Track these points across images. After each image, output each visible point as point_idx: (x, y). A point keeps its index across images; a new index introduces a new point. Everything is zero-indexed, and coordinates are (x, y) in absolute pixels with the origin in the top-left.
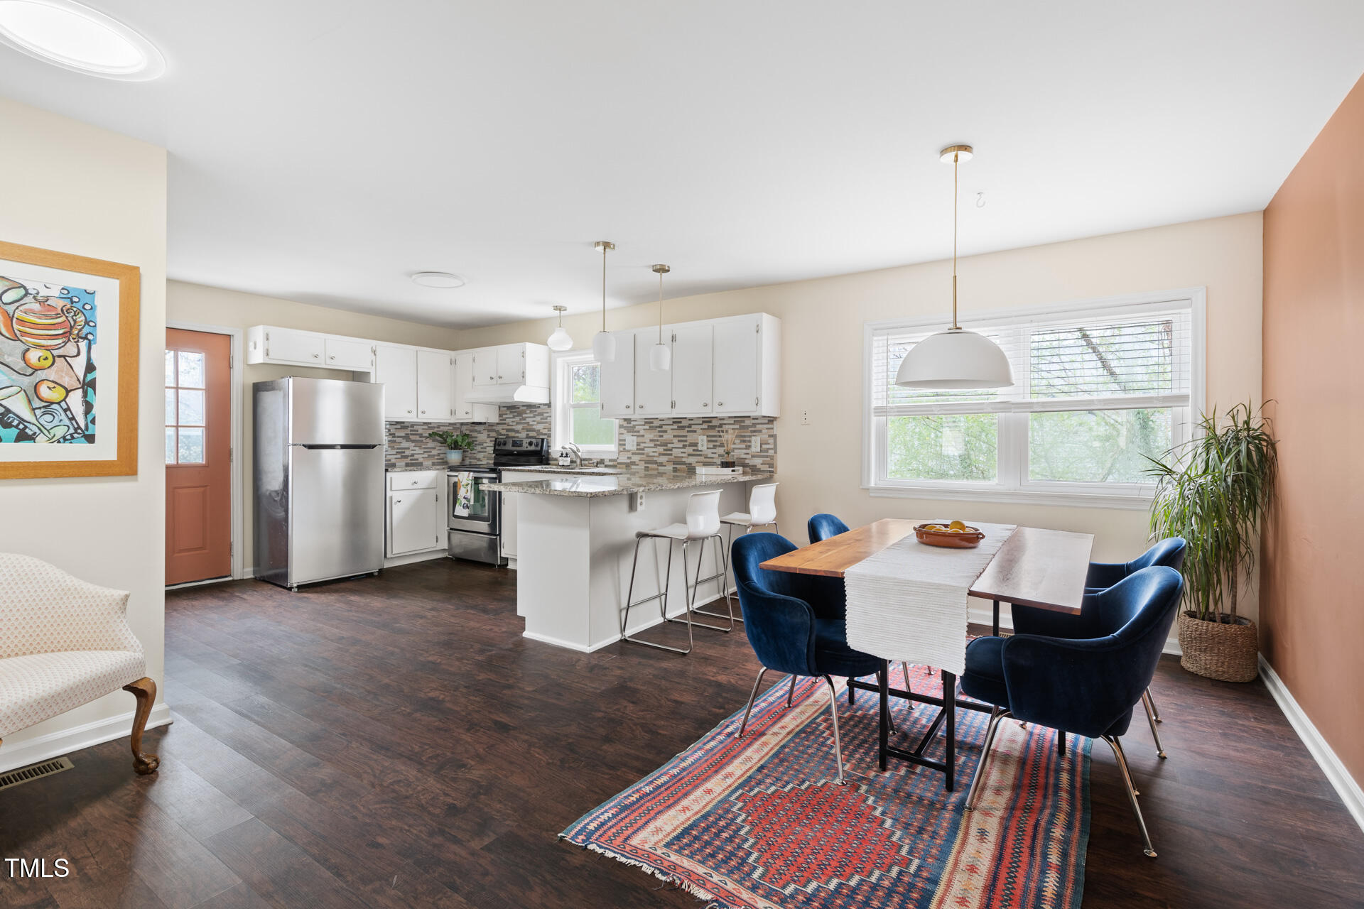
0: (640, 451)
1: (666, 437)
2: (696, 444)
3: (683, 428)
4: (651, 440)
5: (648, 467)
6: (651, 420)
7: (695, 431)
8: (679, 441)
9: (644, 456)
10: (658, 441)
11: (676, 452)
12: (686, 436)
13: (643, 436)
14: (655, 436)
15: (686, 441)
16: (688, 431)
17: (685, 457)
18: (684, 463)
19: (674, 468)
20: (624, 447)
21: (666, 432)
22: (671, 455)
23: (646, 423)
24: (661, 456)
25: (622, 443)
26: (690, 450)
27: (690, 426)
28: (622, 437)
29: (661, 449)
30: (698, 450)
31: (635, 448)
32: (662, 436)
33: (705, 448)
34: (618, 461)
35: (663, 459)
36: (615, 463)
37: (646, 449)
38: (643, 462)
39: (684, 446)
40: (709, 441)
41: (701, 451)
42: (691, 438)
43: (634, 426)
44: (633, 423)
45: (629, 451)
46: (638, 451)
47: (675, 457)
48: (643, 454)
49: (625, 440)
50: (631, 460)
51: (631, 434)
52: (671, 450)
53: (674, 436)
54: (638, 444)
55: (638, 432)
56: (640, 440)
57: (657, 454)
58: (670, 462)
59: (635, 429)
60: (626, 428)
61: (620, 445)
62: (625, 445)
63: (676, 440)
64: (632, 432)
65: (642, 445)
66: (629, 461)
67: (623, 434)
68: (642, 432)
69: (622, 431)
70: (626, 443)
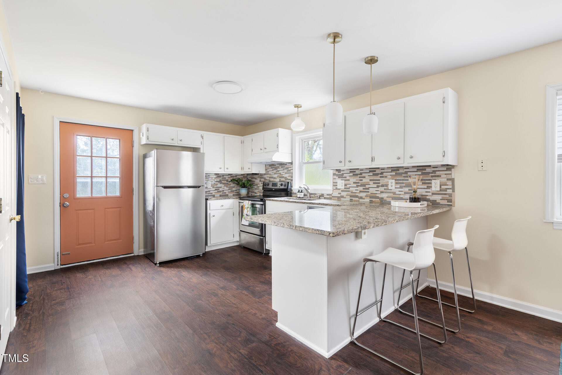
0: (346, 189)
1: (364, 180)
2: (387, 185)
3: (377, 175)
4: (354, 183)
5: (352, 199)
6: (354, 170)
7: (386, 177)
8: (374, 183)
10: (358, 183)
11: (372, 190)
12: (379, 180)
13: (349, 180)
14: (357, 180)
15: (379, 183)
16: (381, 177)
17: (378, 194)
18: (378, 198)
19: (370, 200)
21: (364, 177)
22: (368, 192)
23: (351, 172)
24: (361, 193)
25: (335, 184)
26: (382, 189)
27: (382, 173)
28: (335, 181)
29: (361, 188)
30: (388, 189)
31: (343, 188)
32: (362, 180)
33: (393, 188)
35: (363, 195)
36: (331, 196)
37: (350, 188)
38: (349, 196)
39: (378, 187)
40: (396, 183)
41: (391, 190)
42: (383, 181)
43: (343, 174)
44: (342, 172)
45: (339, 189)
46: (345, 190)
47: (371, 193)
48: (349, 191)
49: (337, 183)
50: (341, 195)
51: (341, 179)
52: (368, 189)
53: (370, 180)
54: (345, 185)
55: (346, 177)
56: (347, 182)
57: (358, 191)
58: (368, 196)
59: (343, 176)
60: (337, 175)
61: (334, 185)
62: (337, 185)
63: (371, 183)
64: (342, 178)
65: (348, 186)
66: (339, 195)
67: (335, 179)
68: (348, 178)
69: (335, 177)
70: (338, 184)
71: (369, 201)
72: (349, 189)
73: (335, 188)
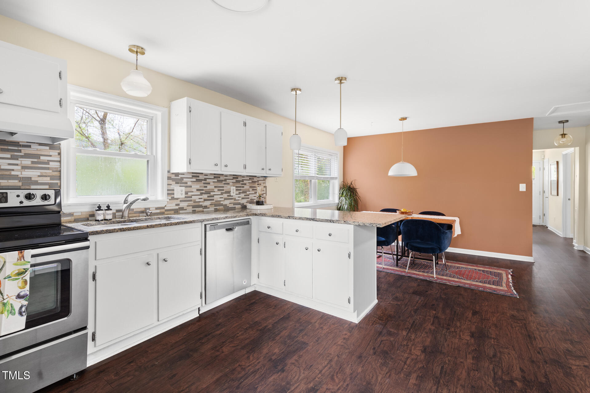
0: (188, 198)
1: (209, 187)
2: (229, 192)
3: (221, 181)
4: (198, 190)
5: (195, 210)
6: (197, 175)
7: (229, 184)
8: (218, 190)
9: (192, 202)
10: (203, 190)
11: (217, 198)
12: (223, 187)
13: (191, 187)
14: (200, 187)
15: (223, 190)
16: (225, 184)
17: (222, 201)
18: (222, 205)
19: (215, 209)
20: (172, 196)
21: (209, 183)
22: (213, 200)
24: (205, 201)
25: (170, 193)
26: (225, 196)
27: (225, 180)
28: (171, 187)
29: (205, 196)
30: (230, 196)
31: (184, 196)
32: (206, 187)
33: (234, 194)
34: (166, 208)
35: (207, 203)
36: (164, 210)
37: (193, 197)
38: (191, 207)
39: (222, 194)
40: (237, 190)
41: (232, 196)
42: (226, 188)
43: (182, 178)
44: (180, 176)
45: (177, 199)
46: (186, 199)
47: (216, 201)
48: (191, 201)
49: (173, 190)
50: (179, 207)
51: (180, 185)
52: (213, 196)
53: (215, 187)
54: (186, 193)
55: (186, 183)
56: (189, 189)
57: (202, 200)
58: (212, 205)
59: (183, 181)
60: (173, 180)
61: (168, 194)
62: (173, 194)
63: (216, 190)
64: (181, 183)
65: (190, 194)
66: (177, 207)
67: (171, 185)
68: (189, 184)
69: (171, 182)
70: (175, 192)
71: (213, 209)
72: (191, 197)
73: (170, 198)
